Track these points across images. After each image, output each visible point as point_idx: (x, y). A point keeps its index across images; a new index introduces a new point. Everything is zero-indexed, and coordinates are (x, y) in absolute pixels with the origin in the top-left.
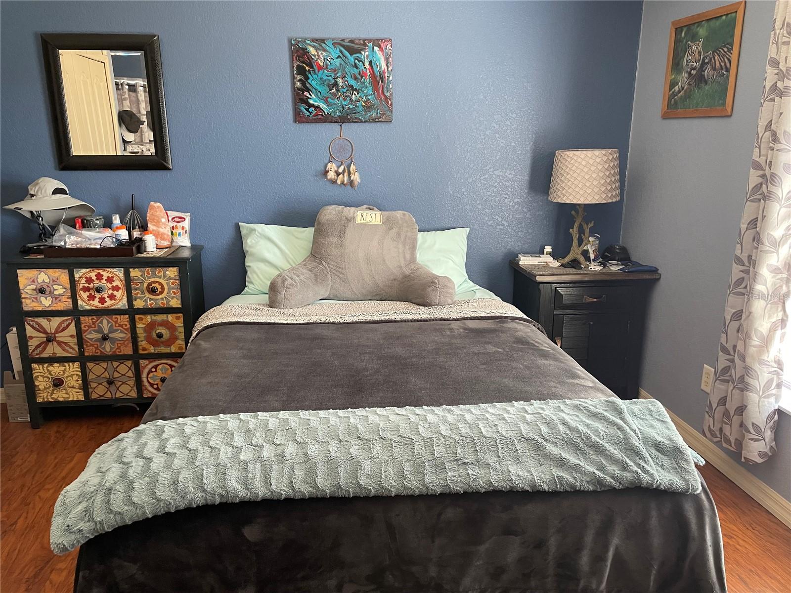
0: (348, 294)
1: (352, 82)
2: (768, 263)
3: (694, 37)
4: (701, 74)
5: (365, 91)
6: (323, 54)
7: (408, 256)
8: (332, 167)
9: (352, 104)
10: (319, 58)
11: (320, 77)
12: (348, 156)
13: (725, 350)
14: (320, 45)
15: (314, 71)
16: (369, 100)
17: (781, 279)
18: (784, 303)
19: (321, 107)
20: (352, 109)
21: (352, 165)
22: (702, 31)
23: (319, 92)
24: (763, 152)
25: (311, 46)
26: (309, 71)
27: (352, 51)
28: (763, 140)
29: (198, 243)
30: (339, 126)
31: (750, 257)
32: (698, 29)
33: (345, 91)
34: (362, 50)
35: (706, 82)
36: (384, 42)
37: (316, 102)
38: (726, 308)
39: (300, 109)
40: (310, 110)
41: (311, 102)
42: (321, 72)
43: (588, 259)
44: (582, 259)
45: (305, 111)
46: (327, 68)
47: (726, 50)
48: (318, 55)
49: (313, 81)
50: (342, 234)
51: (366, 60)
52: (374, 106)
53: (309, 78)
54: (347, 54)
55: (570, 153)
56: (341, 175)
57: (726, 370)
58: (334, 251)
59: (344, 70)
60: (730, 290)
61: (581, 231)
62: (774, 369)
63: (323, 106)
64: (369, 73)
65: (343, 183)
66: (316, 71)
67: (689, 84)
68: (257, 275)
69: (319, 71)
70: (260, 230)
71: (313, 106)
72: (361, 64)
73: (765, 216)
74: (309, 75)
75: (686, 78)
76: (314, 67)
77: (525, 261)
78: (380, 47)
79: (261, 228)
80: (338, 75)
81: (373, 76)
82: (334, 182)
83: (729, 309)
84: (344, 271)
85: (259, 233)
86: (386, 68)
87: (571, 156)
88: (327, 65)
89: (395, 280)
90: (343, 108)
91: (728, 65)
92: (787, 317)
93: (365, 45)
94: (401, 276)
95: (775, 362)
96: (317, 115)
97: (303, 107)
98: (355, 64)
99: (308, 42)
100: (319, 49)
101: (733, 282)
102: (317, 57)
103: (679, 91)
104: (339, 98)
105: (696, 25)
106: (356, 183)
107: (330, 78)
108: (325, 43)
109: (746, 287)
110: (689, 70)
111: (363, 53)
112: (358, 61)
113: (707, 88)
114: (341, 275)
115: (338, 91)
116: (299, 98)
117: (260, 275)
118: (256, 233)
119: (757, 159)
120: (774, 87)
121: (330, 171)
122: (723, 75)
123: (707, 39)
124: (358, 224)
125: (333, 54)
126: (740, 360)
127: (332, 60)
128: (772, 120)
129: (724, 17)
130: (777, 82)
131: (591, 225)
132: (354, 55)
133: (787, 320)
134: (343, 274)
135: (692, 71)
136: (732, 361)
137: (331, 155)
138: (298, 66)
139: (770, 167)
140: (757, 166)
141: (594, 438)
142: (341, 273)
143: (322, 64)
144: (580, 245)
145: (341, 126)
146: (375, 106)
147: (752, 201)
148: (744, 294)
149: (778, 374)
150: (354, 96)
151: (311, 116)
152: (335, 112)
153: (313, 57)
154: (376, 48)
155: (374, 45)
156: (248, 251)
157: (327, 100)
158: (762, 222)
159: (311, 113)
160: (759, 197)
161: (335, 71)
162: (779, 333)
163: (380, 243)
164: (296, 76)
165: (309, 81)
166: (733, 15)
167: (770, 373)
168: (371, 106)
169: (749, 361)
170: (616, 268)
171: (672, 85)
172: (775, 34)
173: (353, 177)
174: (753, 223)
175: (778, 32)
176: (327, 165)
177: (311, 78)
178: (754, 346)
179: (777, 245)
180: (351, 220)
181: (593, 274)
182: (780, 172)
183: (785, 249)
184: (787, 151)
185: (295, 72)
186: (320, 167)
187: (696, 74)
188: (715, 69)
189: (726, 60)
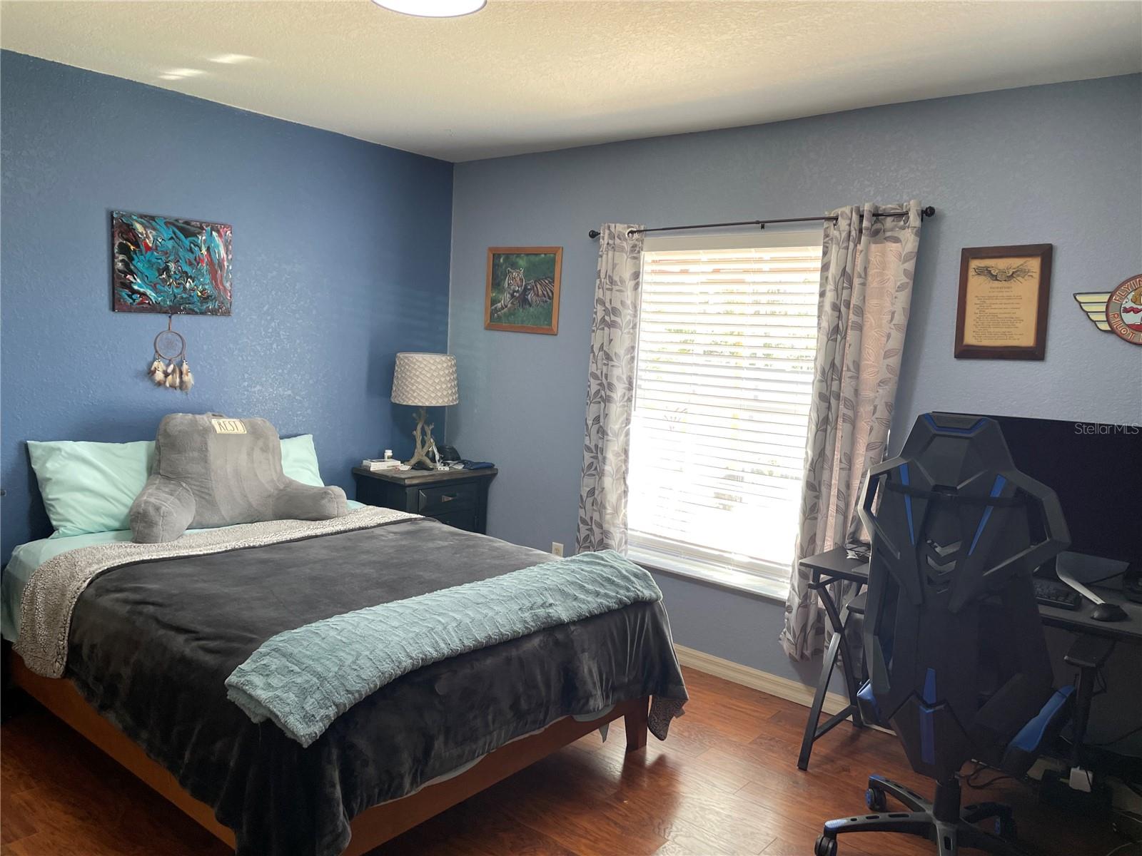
1: (187, 268)
3: (514, 266)
4: (524, 297)
5: (201, 280)
6: (151, 234)
8: (159, 366)
9: (185, 293)
10: (148, 237)
11: (147, 258)
12: (177, 353)
13: (584, 522)
14: (149, 223)
15: (141, 251)
16: (206, 289)
17: (621, 460)
18: (624, 478)
19: (148, 294)
20: (186, 298)
21: (184, 363)
22: (522, 262)
23: (146, 276)
24: (599, 367)
25: (137, 222)
27: (188, 234)
28: (598, 358)
30: (168, 318)
31: (596, 446)
32: (518, 259)
33: (178, 277)
34: (199, 233)
35: (530, 305)
36: (223, 228)
37: (141, 287)
38: (582, 488)
39: (121, 295)
40: (134, 297)
41: (136, 287)
42: (149, 253)
43: (433, 460)
44: (428, 461)
45: (126, 297)
46: (157, 249)
47: (547, 282)
48: (146, 234)
49: (139, 264)
51: (203, 246)
52: (211, 296)
53: (133, 259)
54: (182, 236)
56: (170, 376)
57: (587, 537)
58: (195, 468)
59: (177, 253)
60: (583, 473)
61: (424, 433)
62: (622, 530)
63: (149, 292)
64: (206, 260)
65: (173, 386)
66: (144, 252)
67: (512, 304)
69: (146, 252)
70: (68, 449)
71: (138, 292)
72: (197, 249)
73: (607, 415)
74: (134, 256)
75: (509, 298)
76: (141, 247)
77: (376, 466)
78: (218, 232)
79: (68, 446)
80: (169, 259)
81: (211, 263)
82: (159, 384)
83: (585, 488)
84: (211, 492)
85: (66, 452)
86: (225, 256)
88: (157, 246)
89: (269, 496)
90: (175, 297)
91: (550, 294)
92: (627, 488)
93: (202, 228)
94: (276, 492)
95: (623, 524)
96: (142, 303)
97: (124, 293)
98: (191, 248)
99: (135, 218)
100: (148, 227)
101: (586, 466)
102: (145, 236)
103: (503, 308)
104: (170, 285)
105: (515, 255)
106: (190, 386)
107: (160, 261)
108: (155, 221)
109: (596, 469)
110: (511, 292)
111: (200, 237)
112: (194, 245)
113: (531, 309)
114: (207, 497)
115: (169, 276)
116: (120, 282)
117: (81, 510)
118: (63, 453)
119: (595, 372)
120: (603, 320)
121: (157, 372)
122: (546, 302)
123: (528, 270)
124: (220, 434)
125: (165, 235)
126: (598, 527)
127: (163, 241)
128: (603, 344)
129: (543, 255)
130: (604, 316)
131: (431, 427)
132: (190, 239)
133: (628, 491)
134: (210, 495)
135: (515, 294)
136: (591, 530)
137: (157, 352)
138: (120, 244)
139: (606, 378)
140: (595, 376)
142: (207, 494)
143: (150, 245)
144: (423, 447)
145: (170, 317)
146: (213, 297)
147: (595, 403)
148: (594, 475)
149: (625, 534)
150: (188, 284)
151: (135, 304)
152: (164, 301)
153: (140, 236)
154: (214, 234)
155: (212, 229)
156: (49, 479)
157: (155, 287)
158: (604, 419)
159: (134, 300)
160: (599, 400)
161: (167, 253)
162: (623, 501)
163: (250, 454)
164: (117, 255)
165: (133, 262)
166: (552, 255)
167: (620, 533)
168: (208, 297)
169: (606, 526)
170: (460, 467)
171: (494, 302)
172: (601, 281)
173: (186, 378)
174: (597, 419)
175: (603, 280)
176: (152, 363)
177: (136, 259)
178: (608, 514)
179: (617, 435)
180: (209, 430)
181: (444, 474)
182: (615, 382)
183: (622, 438)
184: (619, 367)
185: (116, 251)
186: (143, 366)
187: (519, 297)
188: (538, 295)
189: (548, 290)
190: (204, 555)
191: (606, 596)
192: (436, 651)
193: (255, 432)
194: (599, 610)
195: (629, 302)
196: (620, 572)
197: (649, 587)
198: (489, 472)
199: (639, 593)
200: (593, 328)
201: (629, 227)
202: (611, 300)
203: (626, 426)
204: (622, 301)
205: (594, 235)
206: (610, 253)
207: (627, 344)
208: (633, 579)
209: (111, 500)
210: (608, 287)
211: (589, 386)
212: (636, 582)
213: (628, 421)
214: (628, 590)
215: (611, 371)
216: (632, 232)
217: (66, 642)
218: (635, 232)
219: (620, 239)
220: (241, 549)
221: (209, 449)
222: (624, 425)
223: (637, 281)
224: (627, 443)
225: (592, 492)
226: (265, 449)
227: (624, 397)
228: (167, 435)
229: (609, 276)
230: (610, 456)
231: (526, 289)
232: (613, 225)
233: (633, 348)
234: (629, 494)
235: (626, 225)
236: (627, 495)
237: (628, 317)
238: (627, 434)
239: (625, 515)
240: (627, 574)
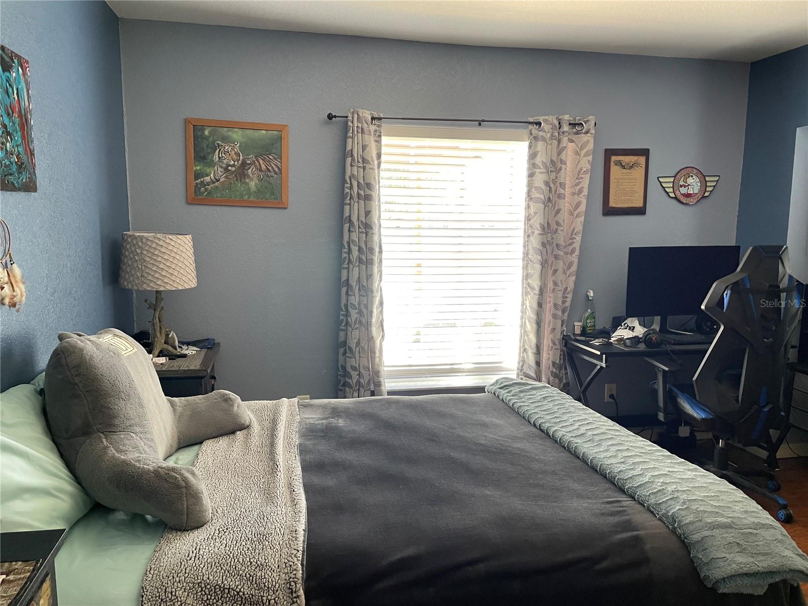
3: (226, 139)
4: (243, 171)
17: (380, 312)
22: (236, 137)
31: (359, 303)
32: (230, 133)
35: (252, 180)
47: (272, 158)
67: (226, 177)
75: (221, 172)
91: (277, 169)
92: (384, 332)
103: (212, 182)
105: (226, 129)
110: (224, 166)
113: (253, 183)
122: (273, 177)
123: (245, 145)
128: (358, 215)
129: (264, 132)
135: (230, 167)
166: (277, 133)
169: (376, 368)
182: (374, 247)
187: (235, 171)
188: (260, 170)
189: (273, 165)
195: (376, 178)
202: (364, 176)
203: (380, 282)
205: (331, 117)
207: (377, 214)
210: (360, 165)
213: (381, 279)
215: (371, 238)
227: (378, 259)
229: (362, 156)
231: (244, 164)
235: (370, 112)
237: (377, 192)
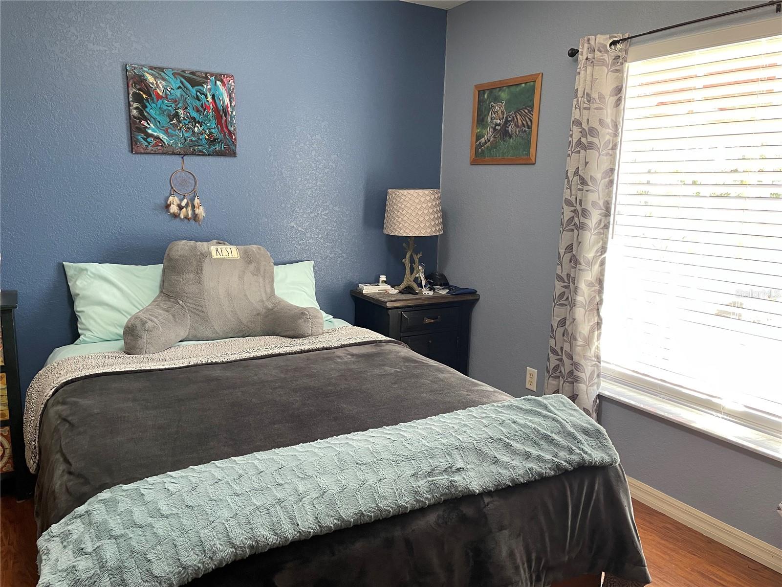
0: (209, 333)
1: (194, 114)
2: (585, 279)
3: (497, 100)
4: (505, 129)
5: (208, 124)
6: (161, 84)
7: (269, 290)
8: (174, 200)
9: (194, 137)
10: (158, 87)
11: (159, 106)
12: (191, 189)
13: (554, 351)
14: (159, 74)
15: (153, 99)
16: (212, 133)
17: (594, 291)
18: (598, 309)
19: (161, 137)
20: (195, 141)
21: (196, 198)
22: (504, 95)
23: (159, 122)
24: (573, 193)
25: (148, 73)
26: (147, 99)
27: (194, 83)
28: (573, 183)
29: (9, 288)
30: (181, 159)
31: (568, 275)
32: (500, 93)
33: (187, 122)
34: (204, 83)
35: (511, 137)
36: (226, 78)
37: (155, 132)
38: (552, 318)
39: (137, 139)
40: (149, 140)
41: (150, 131)
42: (160, 101)
43: (420, 285)
44: (415, 286)
45: (142, 140)
46: (167, 98)
47: (526, 111)
48: (156, 84)
49: (151, 110)
50: (199, 270)
51: (208, 94)
52: (218, 139)
53: (146, 107)
54: (188, 85)
55: (405, 192)
56: (184, 209)
57: (557, 367)
58: (191, 288)
59: (185, 101)
60: (554, 302)
61: (412, 261)
62: (595, 363)
63: (162, 136)
64: (212, 107)
65: (186, 217)
66: (155, 100)
67: (494, 137)
68: (95, 321)
69: (158, 100)
70: (93, 270)
71: (152, 136)
72: (203, 96)
73: (580, 242)
74: (147, 104)
75: (492, 132)
76: (153, 96)
77: (368, 290)
78: (222, 81)
79: (94, 267)
80: (179, 106)
81: (216, 110)
82: (175, 216)
83: (555, 318)
84: (204, 309)
85: (92, 273)
86: (229, 103)
87: (405, 194)
88: (167, 95)
89: (258, 314)
90: (185, 140)
91: (529, 123)
92: (601, 320)
93: (207, 78)
94: (264, 311)
95: (595, 357)
96: (156, 145)
97: (140, 137)
98: (197, 96)
99: (146, 70)
100: (157, 78)
101: (557, 296)
102: (155, 85)
103: (486, 143)
104: (180, 129)
105: (498, 89)
106: (201, 217)
107: (170, 108)
108: (163, 72)
109: (567, 299)
110: (494, 126)
111: (205, 86)
112: (201, 94)
113: (511, 141)
114: (201, 314)
115: (179, 122)
116: (136, 127)
117: (99, 320)
118: (89, 273)
119: (569, 198)
120: (579, 142)
121: (172, 205)
122: (525, 131)
123: (509, 102)
124: (215, 259)
125: (174, 85)
126: (568, 358)
127: (172, 90)
128: (579, 167)
129: (523, 85)
130: (581, 138)
131: (420, 255)
132: (196, 87)
133: (602, 323)
134: (203, 312)
135: (497, 127)
136: (561, 360)
137: (172, 188)
138: (134, 93)
139: (581, 204)
140: (569, 203)
141: (543, 431)
142: (200, 311)
143: (161, 94)
144: (412, 273)
145: (182, 158)
146: (219, 140)
147: (567, 231)
148: (566, 305)
149: (598, 366)
150: (196, 128)
151: (150, 146)
152: (176, 144)
153: (151, 86)
154: (218, 83)
155: (216, 79)
156: (78, 295)
157: (167, 131)
158: (577, 247)
159: (149, 143)
160: (573, 227)
161: (176, 101)
162: (596, 333)
163: (241, 278)
164: (132, 103)
165: (146, 109)
166: (532, 83)
167: (592, 366)
168: (215, 140)
169: (576, 358)
170: (444, 292)
171: (478, 137)
172: (578, 101)
173: (197, 211)
174: (570, 248)
175: (580, 99)
176: (168, 198)
177: (149, 107)
178: (579, 346)
179: (590, 264)
180: (206, 255)
181: (429, 298)
182: (589, 207)
183: (596, 267)
184: (594, 191)
185: (131, 99)
186: (160, 201)
187: (500, 129)
188: (518, 126)
189: (527, 119)
190: (166, 369)
191: (539, 458)
192: (276, 534)
193: (247, 258)
194: (527, 478)
195: (608, 121)
196: (563, 427)
197: (603, 447)
198: (470, 298)
199: (585, 456)
200: (568, 152)
201: (610, 38)
202: (588, 120)
203: (601, 255)
204: (600, 119)
205: (573, 53)
206: (589, 69)
207: (605, 166)
208: (580, 436)
209: (125, 314)
210: (585, 106)
211: (563, 214)
212: (583, 441)
213: (603, 250)
214: (571, 452)
215: (586, 196)
216: (614, 43)
217: (37, 442)
218: (618, 42)
219: (601, 52)
220: (203, 365)
221: (204, 272)
222: (599, 254)
223: (619, 95)
224: (602, 273)
225: (563, 322)
226: (257, 272)
227: (599, 224)
228: (170, 260)
229: (587, 94)
230: (583, 286)
231: (507, 122)
232: (593, 37)
233: (612, 170)
234: (603, 326)
235: (608, 36)
236: (600, 327)
237: (608, 137)
238: (603, 263)
239: (598, 348)
240: (572, 430)
